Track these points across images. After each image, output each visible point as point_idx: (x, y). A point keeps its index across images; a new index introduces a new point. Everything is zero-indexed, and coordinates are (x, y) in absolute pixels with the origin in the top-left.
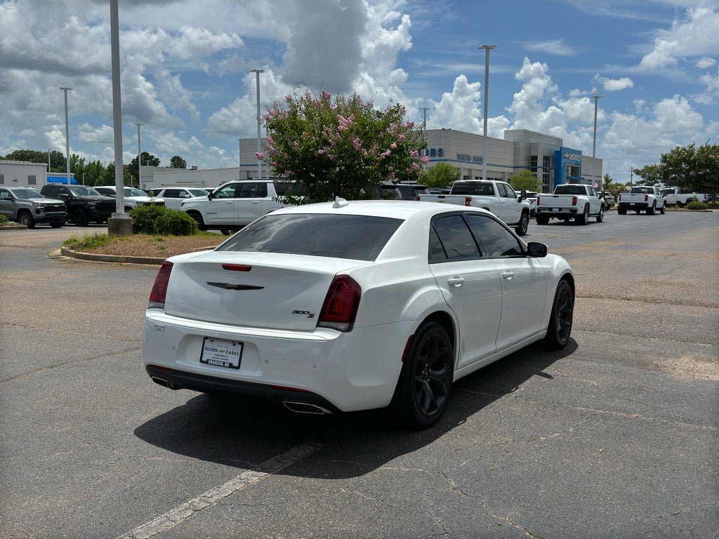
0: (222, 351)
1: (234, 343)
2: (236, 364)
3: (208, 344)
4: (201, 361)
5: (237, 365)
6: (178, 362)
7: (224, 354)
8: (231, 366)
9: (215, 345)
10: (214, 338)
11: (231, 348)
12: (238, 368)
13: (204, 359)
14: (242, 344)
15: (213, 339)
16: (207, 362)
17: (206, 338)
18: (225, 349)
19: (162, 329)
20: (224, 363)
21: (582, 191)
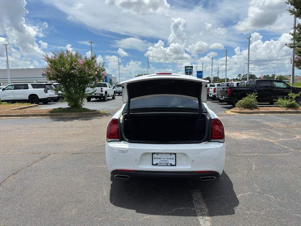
0: (165, 159)
1: (171, 154)
3: (155, 156)
4: (153, 164)
5: (174, 164)
6: (140, 167)
7: (166, 160)
8: (171, 165)
9: (159, 156)
10: (159, 153)
11: (169, 156)
12: (175, 165)
13: (154, 163)
14: (175, 154)
15: (157, 154)
16: (157, 164)
17: (153, 153)
18: (166, 158)
19: (126, 152)
20: (167, 164)
21: (105, 86)
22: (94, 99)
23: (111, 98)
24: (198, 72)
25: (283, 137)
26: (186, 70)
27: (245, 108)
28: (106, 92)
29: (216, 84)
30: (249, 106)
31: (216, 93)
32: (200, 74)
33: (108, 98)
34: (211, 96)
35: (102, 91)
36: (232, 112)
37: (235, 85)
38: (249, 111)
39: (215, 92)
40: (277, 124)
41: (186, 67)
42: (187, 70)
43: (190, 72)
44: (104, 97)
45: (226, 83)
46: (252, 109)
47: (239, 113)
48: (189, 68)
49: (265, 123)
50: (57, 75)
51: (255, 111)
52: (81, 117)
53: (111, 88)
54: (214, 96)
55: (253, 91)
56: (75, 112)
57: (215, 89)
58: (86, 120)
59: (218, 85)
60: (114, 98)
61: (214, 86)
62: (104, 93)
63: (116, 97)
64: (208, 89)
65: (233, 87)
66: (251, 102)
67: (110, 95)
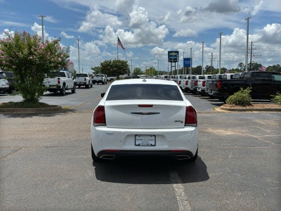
0: (145, 140)
1: (151, 136)
2: (153, 144)
3: (137, 138)
9: (141, 138)
11: (150, 138)
12: (155, 145)
13: (137, 144)
14: (155, 136)
15: (140, 135)
16: (139, 145)
17: (136, 135)
18: (147, 139)
19: (112, 134)
20: (148, 144)
21: (63, 75)
22: (48, 92)
23: (70, 91)
24: (185, 59)
25: (269, 134)
26: (169, 56)
27: (236, 104)
28: (64, 84)
29: (206, 76)
30: (241, 103)
31: (205, 87)
32: (187, 62)
33: (66, 91)
34: (200, 90)
35: (59, 82)
36: (222, 109)
37: (229, 78)
38: (241, 108)
39: (204, 85)
40: (268, 122)
41: (169, 52)
42: (171, 56)
43: (174, 59)
44: (62, 90)
45: (219, 74)
46: (244, 106)
47: (230, 110)
48: (174, 54)
49: (256, 121)
50: (11, 61)
51: (248, 108)
52: (41, 114)
53: (71, 79)
54: (203, 91)
55: (248, 85)
56: (30, 107)
57: (204, 82)
58: (48, 116)
59: (209, 77)
60: (73, 92)
61: (203, 78)
62: (61, 85)
63: (77, 90)
64: (197, 81)
65: (226, 80)
66: (244, 97)
67: (69, 87)
